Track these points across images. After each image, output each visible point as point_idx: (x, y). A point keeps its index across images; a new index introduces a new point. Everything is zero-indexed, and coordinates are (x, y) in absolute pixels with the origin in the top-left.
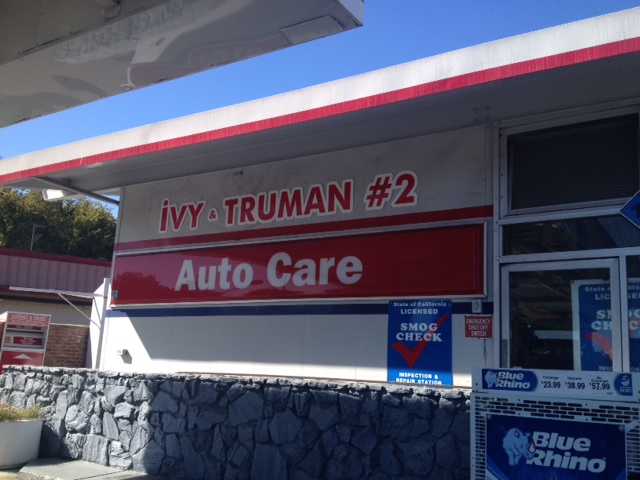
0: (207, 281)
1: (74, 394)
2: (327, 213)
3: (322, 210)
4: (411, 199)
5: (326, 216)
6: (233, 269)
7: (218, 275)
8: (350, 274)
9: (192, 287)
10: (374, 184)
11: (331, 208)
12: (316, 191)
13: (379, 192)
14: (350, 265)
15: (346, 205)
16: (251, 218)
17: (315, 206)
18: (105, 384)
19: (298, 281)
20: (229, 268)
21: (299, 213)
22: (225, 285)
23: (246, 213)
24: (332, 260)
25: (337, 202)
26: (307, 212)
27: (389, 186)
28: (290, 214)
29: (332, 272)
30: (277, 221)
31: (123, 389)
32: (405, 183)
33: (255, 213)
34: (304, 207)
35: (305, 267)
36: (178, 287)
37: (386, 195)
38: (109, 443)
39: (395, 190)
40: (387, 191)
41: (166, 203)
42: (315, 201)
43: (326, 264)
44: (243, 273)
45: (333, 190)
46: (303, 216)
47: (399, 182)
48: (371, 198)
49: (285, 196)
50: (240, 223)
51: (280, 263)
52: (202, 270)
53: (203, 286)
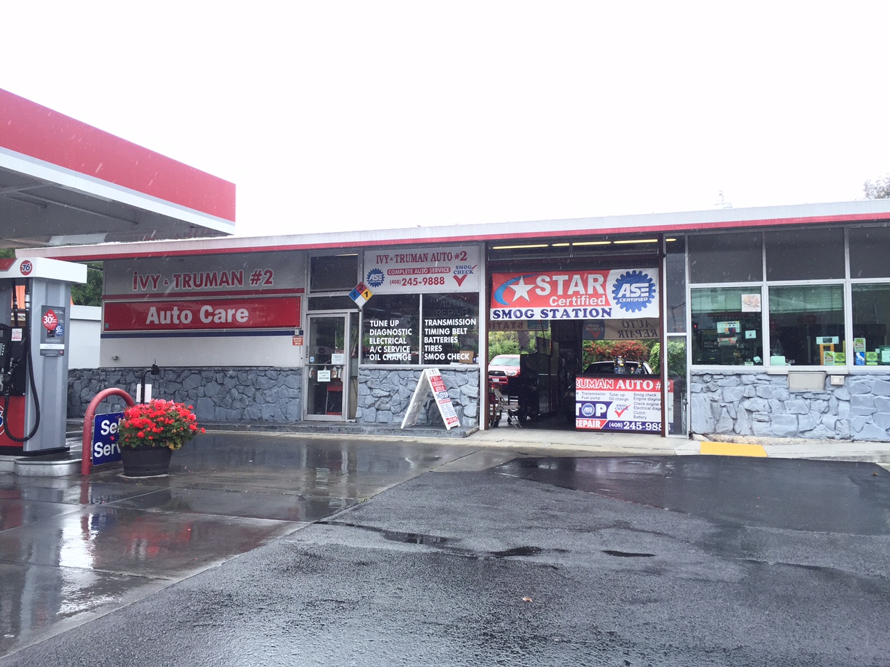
0: (165, 319)
1: (85, 382)
2: (231, 286)
3: (228, 284)
4: (271, 283)
5: (230, 288)
6: (180, 313)
7: (172, 316)
8: (242, 318)
9: (157, 322)
10: (254, 273)
11: (233, 284)
12: (224, 274)
13: (256, 278)
14: (242, 313)
15: (240, 282)
16: (189, 286)
17: (224, 282)
18: (106, 375)
19: (216, 320)
20: (178, 312)
21: (216, 285)
22: (176, 321)
23: (186, 283)
24: (234, 310)
25: (236, 281)
26: (220, 285)
27: (261, 275)
28: (211, 285)
29: (234, 316)
30: (203, 288)
31: (119, 377)
32: (268, 274)
33: (191, 283)
34: (218, 283)
35: (220, 313)
36: (148, 322)
37: (260, 280)
38: (113, 406)
39: (264, 278)
40: (260, 277)
41: (136, 273)
42: (224, 279)
43: (231, 312)
44: (186, 315)
45: (234, 274)
46: (218, 287)
47: (265, 274)
48: (253, 280)
49: (208, 275)
50: (183, 288)
51: (207, 311)
52: (162, 313)
53: (163, 322)
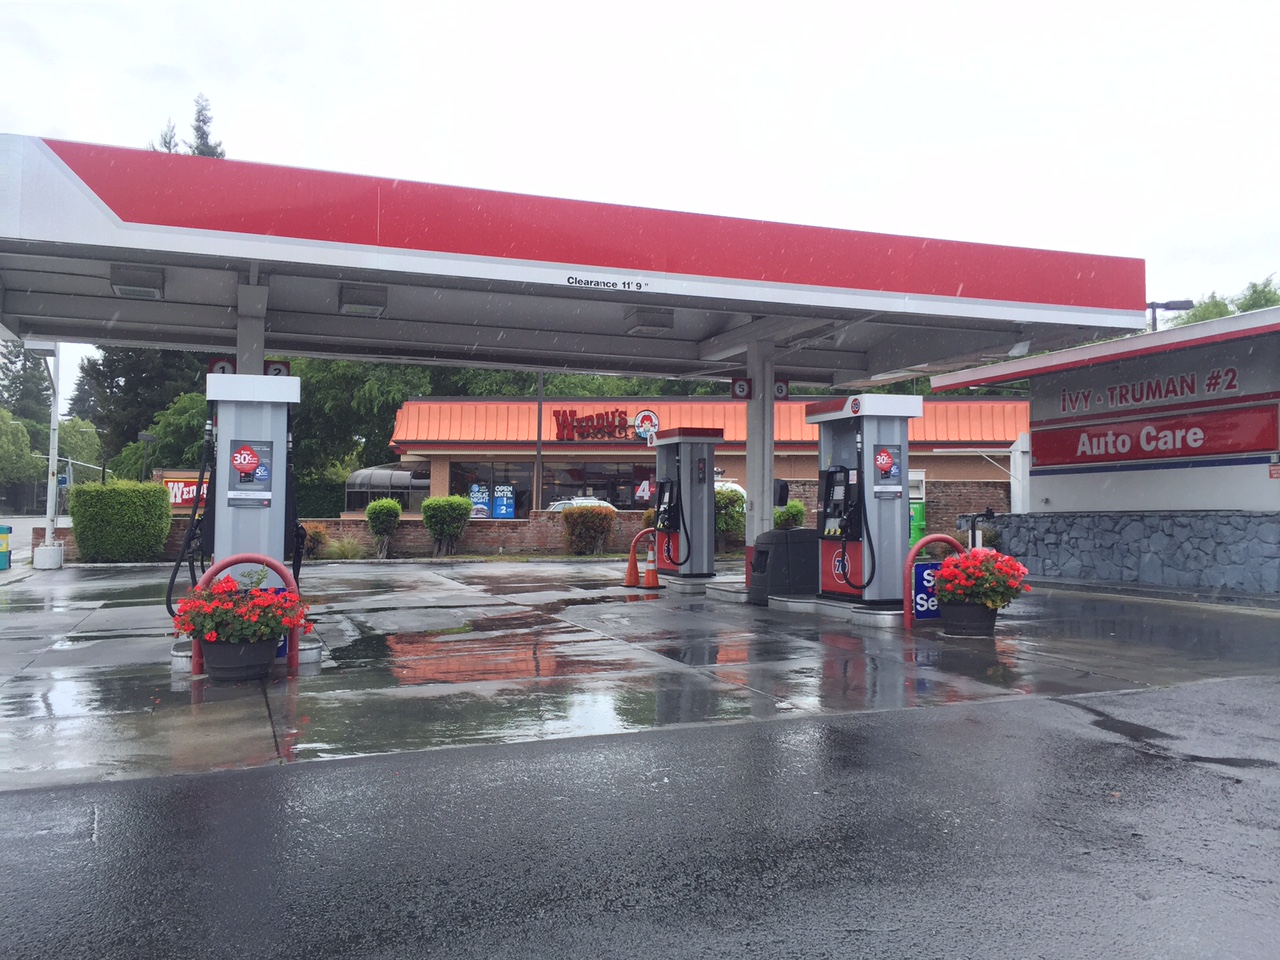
0: (1099, 448)
1: (1014, 530)
2: (1179, 397)
3: (1176, 395)
4: (1234, 387)
5: (1178, 399)
6: (1117, 438)
7: (1106, 443)
8: (1195, 441)
9: (1089, 453)
10: (1210, 376)
11: (1182, 394)
12: (1171, 381)
13: (1213, 381)
14: (1195, 434)
15: (1192, 391)
16: (1127, 401)
17: (1171, 392)
18: (1035, 522)
19: (1161, 446)
20: (1114, 438)
21: (1160, 397)
22: (1112, 451)
23: (1123, 397)
24: (1184, 431)
25: (1186, 389)
26: (1166, 396)
27: (1220, 377)
28: (1154, 397)
29: (1184, 439)
30: (1146, 403)
31: (1048, 525)
32: (1230, 375)
33: (1129, 397)
34: (1163, 393)
35: (1166, 436)
36: (1079, 453)
37: (1219, 384)
38: (1044, 561)
39: (1224, 380)
40: (1219, 380)
41: (1064, 391)
42: (1171, 388)
43: (1180, 434)
44: (1124, 441)
45: (1183, 380)
46: (1163, 399)
47: (1226, 374)
48: (1209, 385)
49: (1149, 385)
50: (1119, 405)
51: (1148, 434)
52: (1095, 440)
53: (1095, 452)
